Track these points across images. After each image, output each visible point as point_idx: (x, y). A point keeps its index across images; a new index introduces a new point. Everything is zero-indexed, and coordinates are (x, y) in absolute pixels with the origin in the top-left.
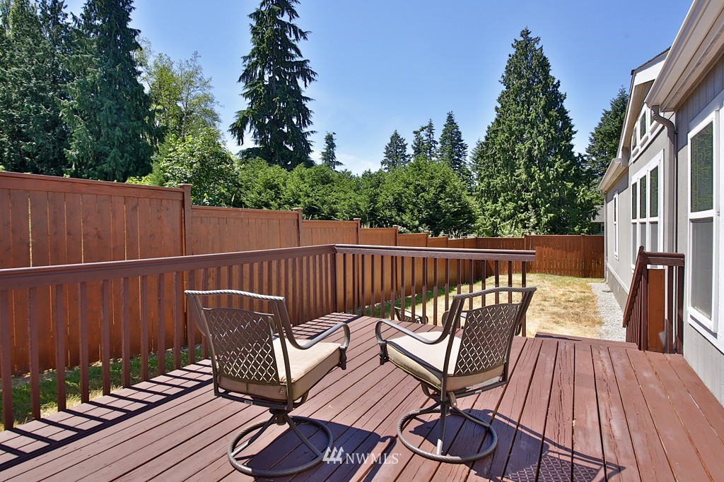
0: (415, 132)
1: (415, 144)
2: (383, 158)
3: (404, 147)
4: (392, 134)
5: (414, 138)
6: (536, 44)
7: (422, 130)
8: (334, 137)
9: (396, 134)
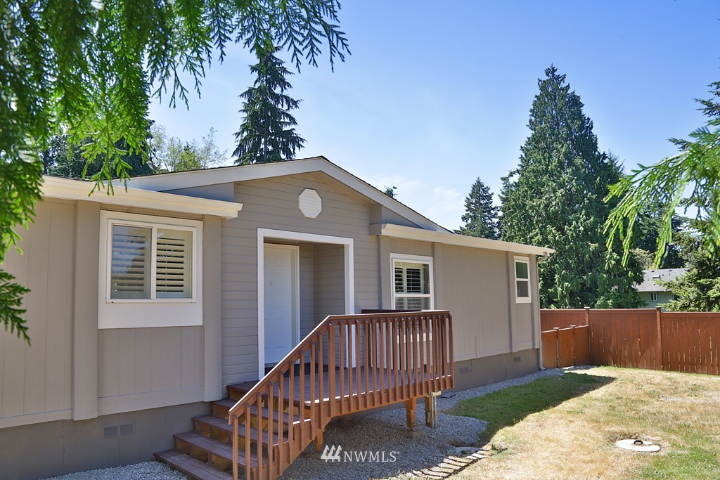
0: (503, 179)
1: (503, 193)
2: (464, 213)
3: (489, 197)
4: (474, 182)
5: (502, 187)
6: (562, 82)
7: (511, 175)
8: (395, 192)
9: (479, 182)
